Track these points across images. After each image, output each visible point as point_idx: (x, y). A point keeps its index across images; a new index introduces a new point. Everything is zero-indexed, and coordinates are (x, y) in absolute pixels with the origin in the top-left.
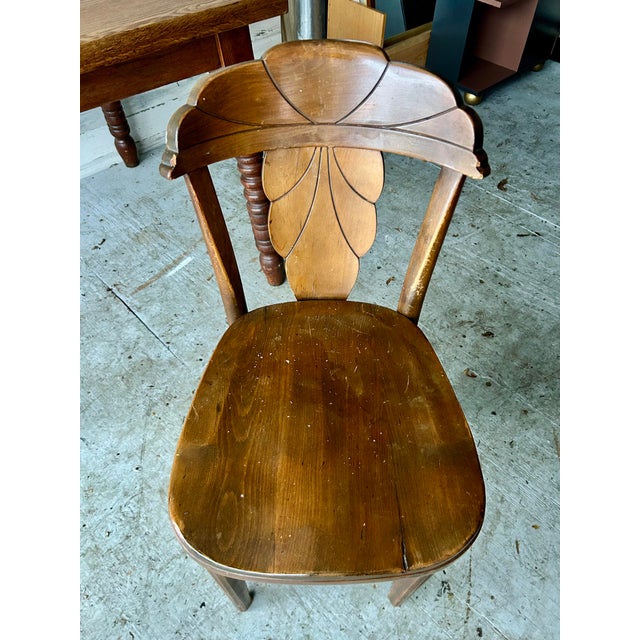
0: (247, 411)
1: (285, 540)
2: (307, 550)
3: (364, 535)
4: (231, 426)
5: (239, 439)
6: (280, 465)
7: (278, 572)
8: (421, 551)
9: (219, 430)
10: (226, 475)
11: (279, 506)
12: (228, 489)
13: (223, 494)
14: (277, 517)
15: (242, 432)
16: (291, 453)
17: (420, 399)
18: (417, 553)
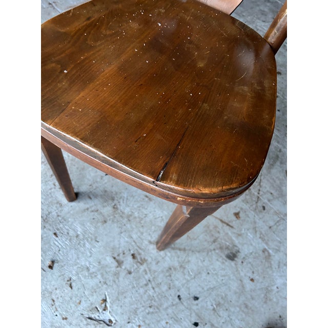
0: (108, 32)
1: (74, 111)
2: (86, 124)
3: (139, 141)
4: (90, 33)
5: (90, 42)
6: (107, 70)
7: (53, 126)
8: (179, 176)
9: (79, 29)
10: (63, 55)
11: (86, 91)
12: (58, 62)
13: (52, 62)
14: (80, 96)
15: (96, 41)
16: (122, 69)
17: (246, 88)
18: (174, 175)
